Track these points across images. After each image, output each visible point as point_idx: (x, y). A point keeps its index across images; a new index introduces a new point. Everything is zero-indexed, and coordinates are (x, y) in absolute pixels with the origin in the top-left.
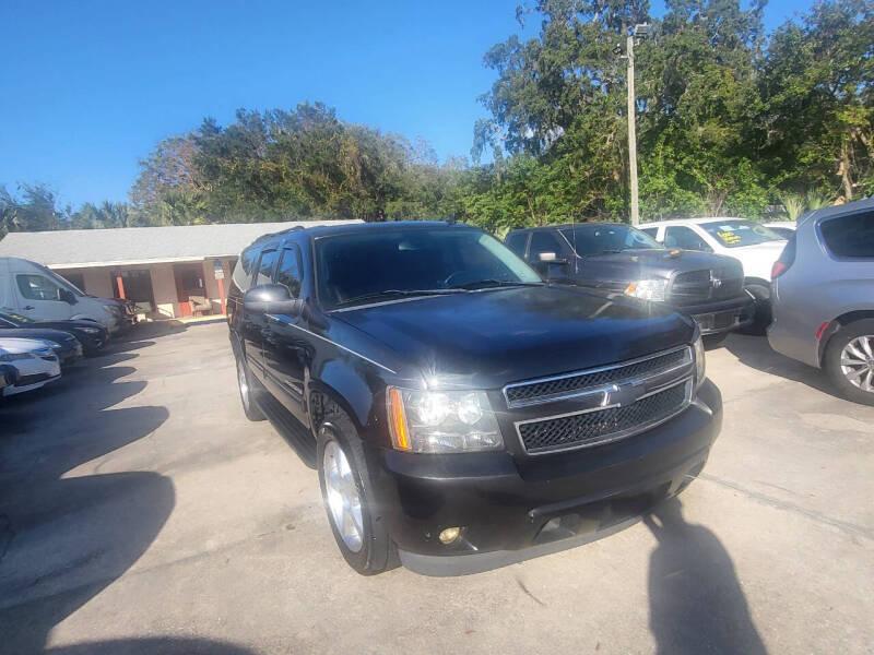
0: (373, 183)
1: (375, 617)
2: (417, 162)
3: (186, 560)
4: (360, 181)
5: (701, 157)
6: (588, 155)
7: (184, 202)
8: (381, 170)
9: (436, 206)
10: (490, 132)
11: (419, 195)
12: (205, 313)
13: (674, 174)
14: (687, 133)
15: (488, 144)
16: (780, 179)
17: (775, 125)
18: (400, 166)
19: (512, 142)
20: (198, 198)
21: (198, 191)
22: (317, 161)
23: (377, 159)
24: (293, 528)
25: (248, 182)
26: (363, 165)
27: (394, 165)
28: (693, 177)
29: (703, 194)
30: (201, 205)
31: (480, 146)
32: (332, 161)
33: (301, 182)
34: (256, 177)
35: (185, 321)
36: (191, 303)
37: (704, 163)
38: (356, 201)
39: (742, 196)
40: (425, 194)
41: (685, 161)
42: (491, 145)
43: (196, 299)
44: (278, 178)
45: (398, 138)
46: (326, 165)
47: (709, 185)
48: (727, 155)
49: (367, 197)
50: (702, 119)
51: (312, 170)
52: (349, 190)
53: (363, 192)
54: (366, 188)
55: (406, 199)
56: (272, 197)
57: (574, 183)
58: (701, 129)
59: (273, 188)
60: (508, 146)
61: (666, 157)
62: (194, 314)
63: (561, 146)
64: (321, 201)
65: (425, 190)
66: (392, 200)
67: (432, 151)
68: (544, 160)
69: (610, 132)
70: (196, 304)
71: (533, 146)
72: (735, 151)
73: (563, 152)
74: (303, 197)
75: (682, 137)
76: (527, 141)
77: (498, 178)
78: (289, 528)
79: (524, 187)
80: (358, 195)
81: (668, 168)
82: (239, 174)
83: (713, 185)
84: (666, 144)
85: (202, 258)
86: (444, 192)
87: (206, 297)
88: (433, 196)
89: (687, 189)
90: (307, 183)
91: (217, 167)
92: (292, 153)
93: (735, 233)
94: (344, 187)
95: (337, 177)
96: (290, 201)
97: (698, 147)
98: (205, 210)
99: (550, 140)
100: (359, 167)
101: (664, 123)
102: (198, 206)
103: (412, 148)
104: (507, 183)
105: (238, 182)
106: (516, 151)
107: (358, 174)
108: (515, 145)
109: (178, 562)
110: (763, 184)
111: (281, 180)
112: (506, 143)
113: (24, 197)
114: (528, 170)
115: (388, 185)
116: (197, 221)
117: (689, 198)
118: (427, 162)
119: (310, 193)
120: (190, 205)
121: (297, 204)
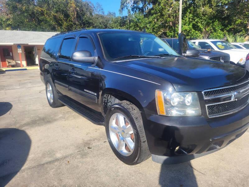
0: (81, 20)
1: (142, 181)
2: (97, 13)
3: (50, 162)
4: (76, 18)
5: (201, 19)
6: (162, 15)
7: (1, 20)
8: (84, 15)
10: (127, 3)
11: (98, 26)
12: (13, 66)
13: (191, 24)
14: (198, 10)
15: (125, 8)
16: (228, 29)
17: (227, 9)
18: (91, 14)
19: (134, 8)
20: (8, 19)
21: (8, 17)
22: (59, 9)
23: (82, 10)
24: (91, 148)
25: (30, 14)
26: (77, 12)
27: (88, 13)
28: (198, 26)
29: (201, 32)
30: (9, 22)
31: (122, 9)
32: (65, 9)
33: (52, 17)
34: (33, 13)
35: (4, 69)
36: (7, 62)
37: (202, 21)
38: (74, 26)
39: (215, 34)
41: (196, 20)
42: (127, 8)
43: (9, 60)
44: (42, 13)
45: (90, 3)
46: (63, 11)
47: (204, 29)
48: (210, 19)
49: (78, 25)
50: (204, 5)
51: (57, 12)
52: (72, 21)
53: (77, 23)
54: (78, 21)
55: (93, 27)
56: (40, 22)
57: (156, 25)
58: (203, 9)
59: (41, 18)
60: (133, 9)
61: (189, 18)
62: (8, 67)
63: (152, 11)
64: (60, 25)
65: (101, 24)
66: (88, 27)
67: (102, 9)
68: (145, 16)
69: (171, 7)
70: (9, 62)
71: (142, 10)
72: (213, 18)
73: (153, 14)
74: (53, 22)
75: (196, 11)
76: (140, 9)
77: (128, 21)
78: (89, 148)
79: (138, 26)
80: (75, 24)
81: (190, 22)
82: (27, 11)
83: (205, 29)
84: (190, 13)
85: (12, 44)
86: (108, 25)
87: (13, 60)
89: (196, 30)
90: (55, 17)
91: (16, 7)
92: (49, 4)
93: (223, 45)
94: (69, 20)
95: (67, 16)
96: (48, 24)
97: (201, 15)
98: (11, 25)
99: (148, 9)
100: (76, 13)
101: (190, 5)
103: (94, 7)
104: (132, 24)
105: (26, 14)
106: (136, 11)
107: (75, 16)
108: (135, 9)
109: (47, 163)
110: (222, 30)
111: (44, 15)
112: (132, 9)
114: (140, 19)
115: (87, 21)
116: (7, 28)
117: (197, 34)
118: (101, 13)
119: (56, 21)
120: (4, 22)
121: (50, 25)
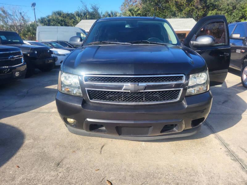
0: (205, 3)
4: (199, 2)
7: (134, 11)
9: (232, 13)
20: (138, 10)
25: (156, 3)
33: (174, 2)
38: (196, 10)
40: (227, 7)
49: (201, 9)
52: (194, 6)
53: (200, 7)
54: (201, 5)
55: (219, 10)
64: (181, 11)
66: (213, 10)
74: (174, 9)
80: (197, 8)
86: (238, 6)
88: (231, 8)
90: (176, 3)
94: (191, 4)
98: (140, 14)
102: (138, 13)
111: (168, 2)
113: (91, 9)
115: (211, 3)
119: (177, 8)
120: (135, 12)
121: (171, 11)
